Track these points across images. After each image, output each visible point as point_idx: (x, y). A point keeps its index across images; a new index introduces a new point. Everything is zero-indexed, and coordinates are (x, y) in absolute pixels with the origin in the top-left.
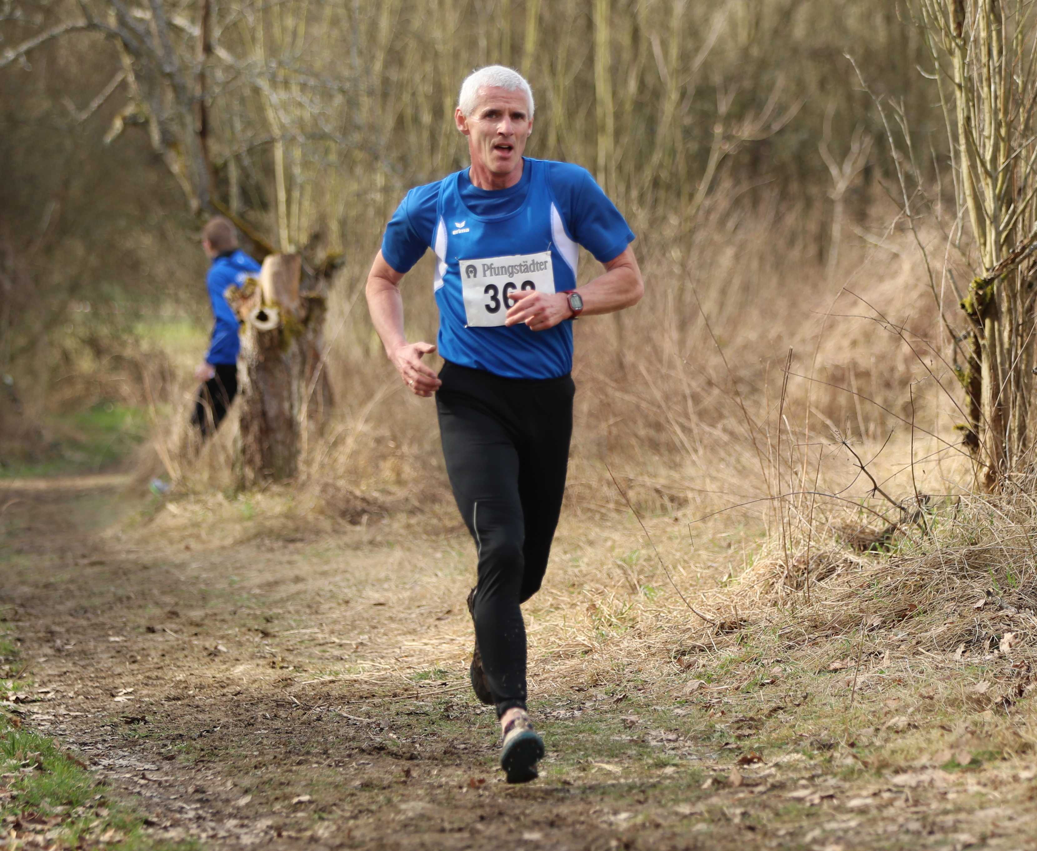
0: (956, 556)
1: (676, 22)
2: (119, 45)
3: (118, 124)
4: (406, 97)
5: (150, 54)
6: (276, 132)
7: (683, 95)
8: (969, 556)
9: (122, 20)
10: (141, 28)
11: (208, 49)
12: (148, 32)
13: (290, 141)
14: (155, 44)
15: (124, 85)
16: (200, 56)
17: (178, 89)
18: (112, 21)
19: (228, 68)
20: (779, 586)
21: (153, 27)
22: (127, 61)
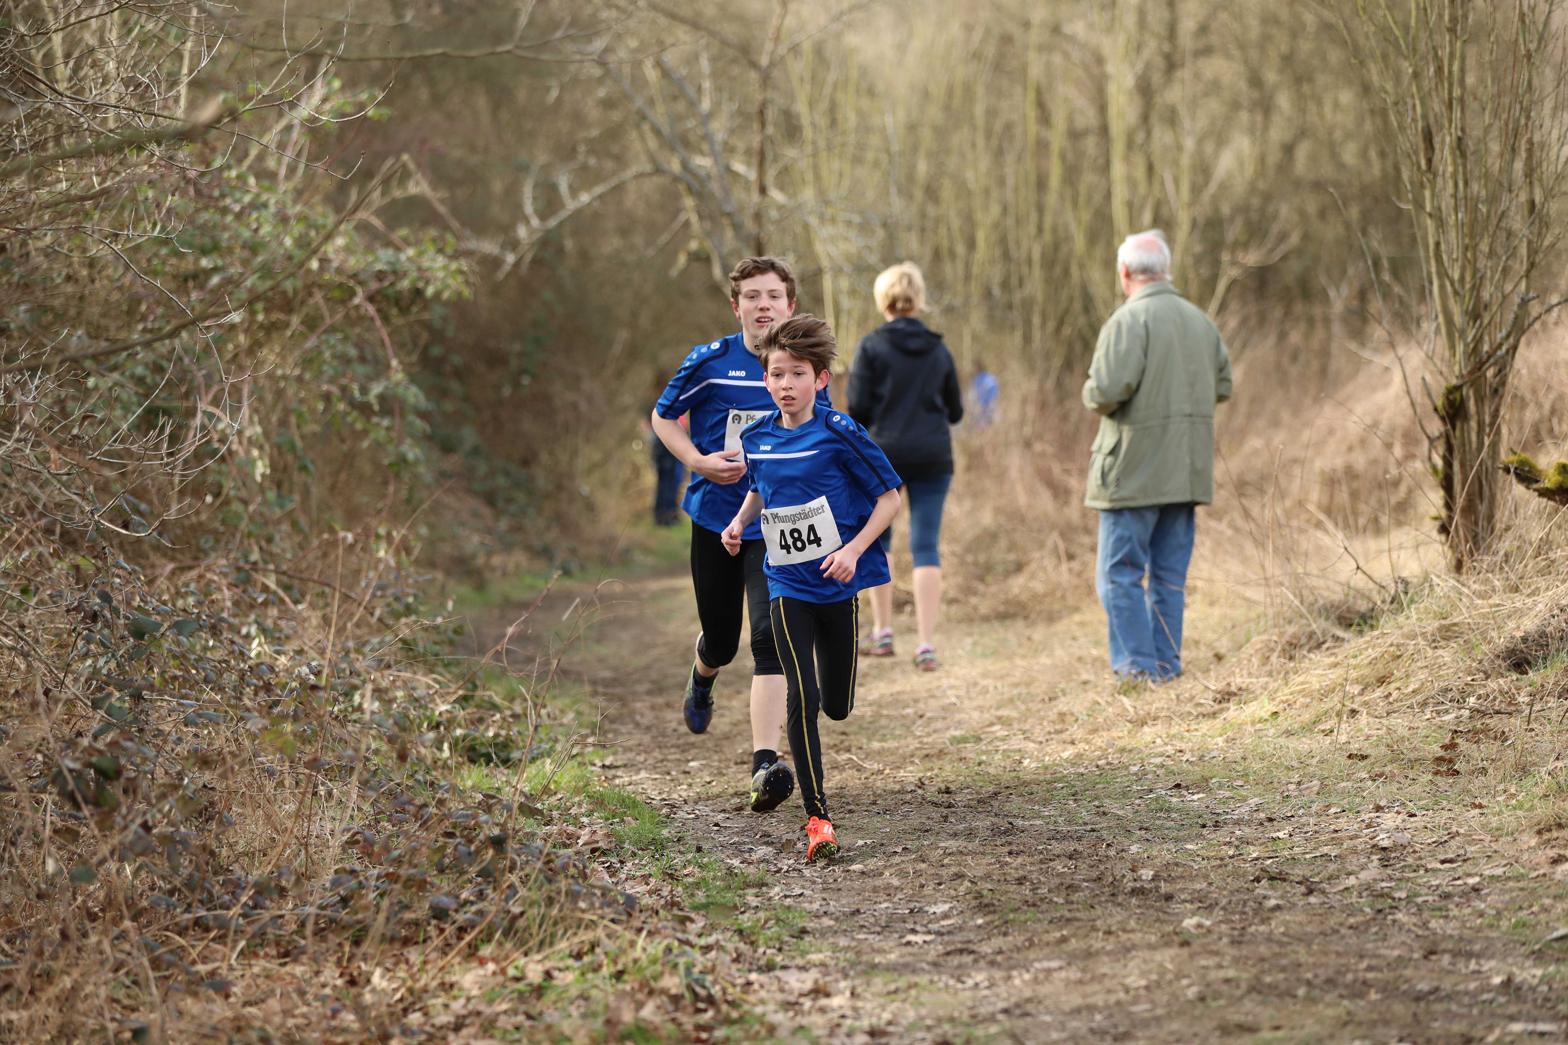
0: (1429, 629)
1: (1185, 161)
2: (681, 187)
3: (682, 259)
4: (943, 231)
5: (711, 195)
6: (825, 263)
7: (1194, 224)
8: (1441, 628)
9: (685, 166)
10: (703, 173)
11: (763, 190)
12: (709, 177)
13: (838, 272)
14: (715, 187)
15: (687, 224)
16: (755, 197)
17: (737, 227)
18: (675, 166)
19: (780, 208)
20: (1274, 658)
21: (714, 172)
22: (689, 202)
